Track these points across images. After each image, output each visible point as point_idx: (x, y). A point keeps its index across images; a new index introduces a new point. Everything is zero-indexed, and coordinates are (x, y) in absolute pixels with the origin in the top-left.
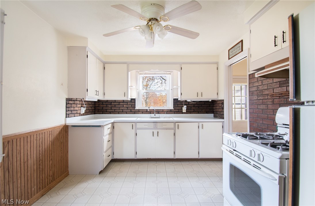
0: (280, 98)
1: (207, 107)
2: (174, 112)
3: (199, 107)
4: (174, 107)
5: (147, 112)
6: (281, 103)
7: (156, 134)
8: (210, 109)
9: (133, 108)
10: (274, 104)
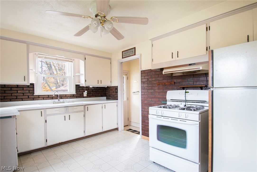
0: (163, 86)
1: (102, 92)
2: (77, 96)
3: (96, 92)
4: (76, 92)
5: (48, 97)
7: (67, 118)
8: (104, 93)
9: (32, 94)
10: (159, 89)
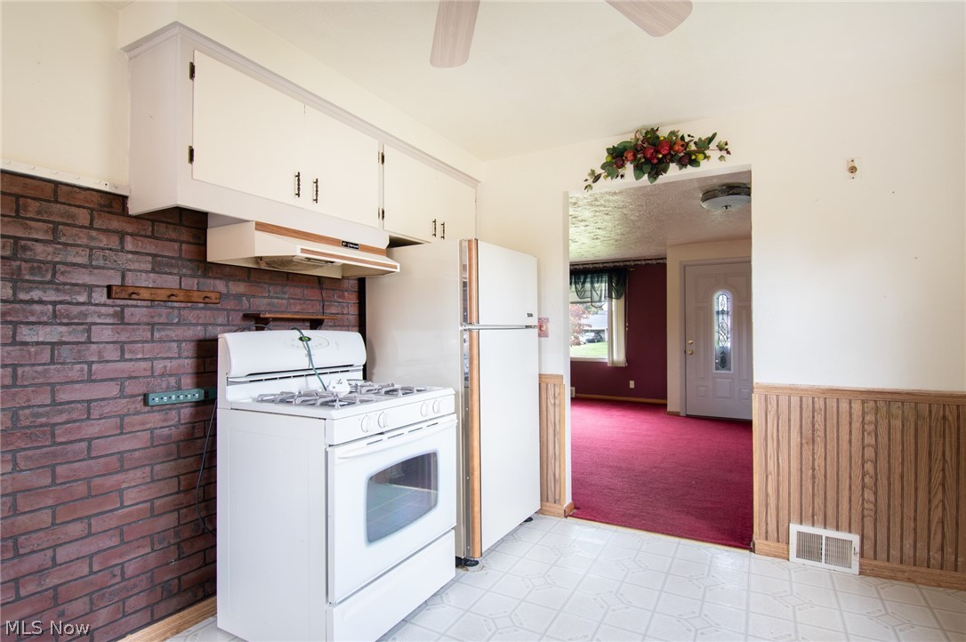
0: (152, 307)
6: (156, 320)
